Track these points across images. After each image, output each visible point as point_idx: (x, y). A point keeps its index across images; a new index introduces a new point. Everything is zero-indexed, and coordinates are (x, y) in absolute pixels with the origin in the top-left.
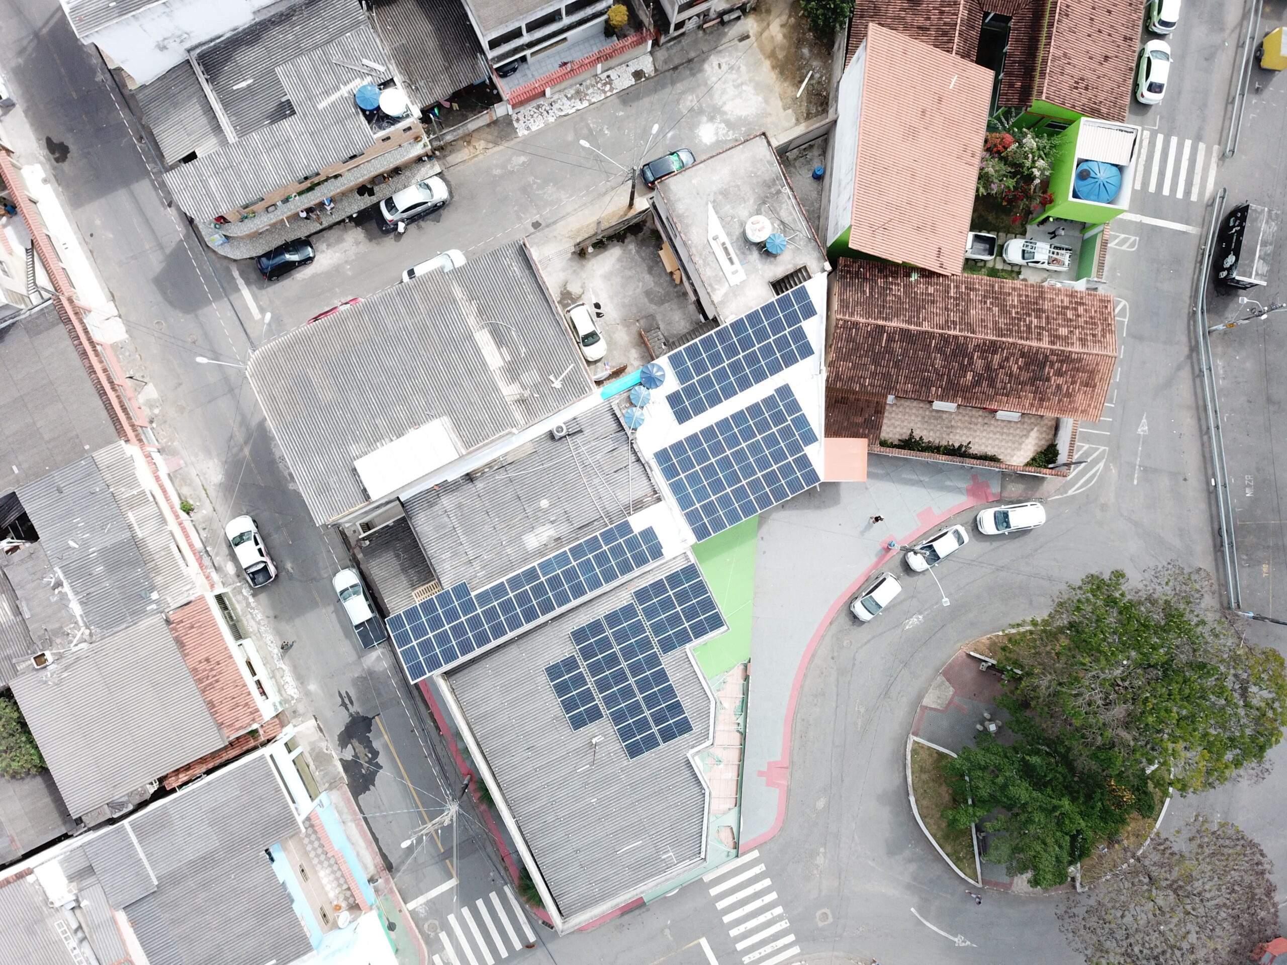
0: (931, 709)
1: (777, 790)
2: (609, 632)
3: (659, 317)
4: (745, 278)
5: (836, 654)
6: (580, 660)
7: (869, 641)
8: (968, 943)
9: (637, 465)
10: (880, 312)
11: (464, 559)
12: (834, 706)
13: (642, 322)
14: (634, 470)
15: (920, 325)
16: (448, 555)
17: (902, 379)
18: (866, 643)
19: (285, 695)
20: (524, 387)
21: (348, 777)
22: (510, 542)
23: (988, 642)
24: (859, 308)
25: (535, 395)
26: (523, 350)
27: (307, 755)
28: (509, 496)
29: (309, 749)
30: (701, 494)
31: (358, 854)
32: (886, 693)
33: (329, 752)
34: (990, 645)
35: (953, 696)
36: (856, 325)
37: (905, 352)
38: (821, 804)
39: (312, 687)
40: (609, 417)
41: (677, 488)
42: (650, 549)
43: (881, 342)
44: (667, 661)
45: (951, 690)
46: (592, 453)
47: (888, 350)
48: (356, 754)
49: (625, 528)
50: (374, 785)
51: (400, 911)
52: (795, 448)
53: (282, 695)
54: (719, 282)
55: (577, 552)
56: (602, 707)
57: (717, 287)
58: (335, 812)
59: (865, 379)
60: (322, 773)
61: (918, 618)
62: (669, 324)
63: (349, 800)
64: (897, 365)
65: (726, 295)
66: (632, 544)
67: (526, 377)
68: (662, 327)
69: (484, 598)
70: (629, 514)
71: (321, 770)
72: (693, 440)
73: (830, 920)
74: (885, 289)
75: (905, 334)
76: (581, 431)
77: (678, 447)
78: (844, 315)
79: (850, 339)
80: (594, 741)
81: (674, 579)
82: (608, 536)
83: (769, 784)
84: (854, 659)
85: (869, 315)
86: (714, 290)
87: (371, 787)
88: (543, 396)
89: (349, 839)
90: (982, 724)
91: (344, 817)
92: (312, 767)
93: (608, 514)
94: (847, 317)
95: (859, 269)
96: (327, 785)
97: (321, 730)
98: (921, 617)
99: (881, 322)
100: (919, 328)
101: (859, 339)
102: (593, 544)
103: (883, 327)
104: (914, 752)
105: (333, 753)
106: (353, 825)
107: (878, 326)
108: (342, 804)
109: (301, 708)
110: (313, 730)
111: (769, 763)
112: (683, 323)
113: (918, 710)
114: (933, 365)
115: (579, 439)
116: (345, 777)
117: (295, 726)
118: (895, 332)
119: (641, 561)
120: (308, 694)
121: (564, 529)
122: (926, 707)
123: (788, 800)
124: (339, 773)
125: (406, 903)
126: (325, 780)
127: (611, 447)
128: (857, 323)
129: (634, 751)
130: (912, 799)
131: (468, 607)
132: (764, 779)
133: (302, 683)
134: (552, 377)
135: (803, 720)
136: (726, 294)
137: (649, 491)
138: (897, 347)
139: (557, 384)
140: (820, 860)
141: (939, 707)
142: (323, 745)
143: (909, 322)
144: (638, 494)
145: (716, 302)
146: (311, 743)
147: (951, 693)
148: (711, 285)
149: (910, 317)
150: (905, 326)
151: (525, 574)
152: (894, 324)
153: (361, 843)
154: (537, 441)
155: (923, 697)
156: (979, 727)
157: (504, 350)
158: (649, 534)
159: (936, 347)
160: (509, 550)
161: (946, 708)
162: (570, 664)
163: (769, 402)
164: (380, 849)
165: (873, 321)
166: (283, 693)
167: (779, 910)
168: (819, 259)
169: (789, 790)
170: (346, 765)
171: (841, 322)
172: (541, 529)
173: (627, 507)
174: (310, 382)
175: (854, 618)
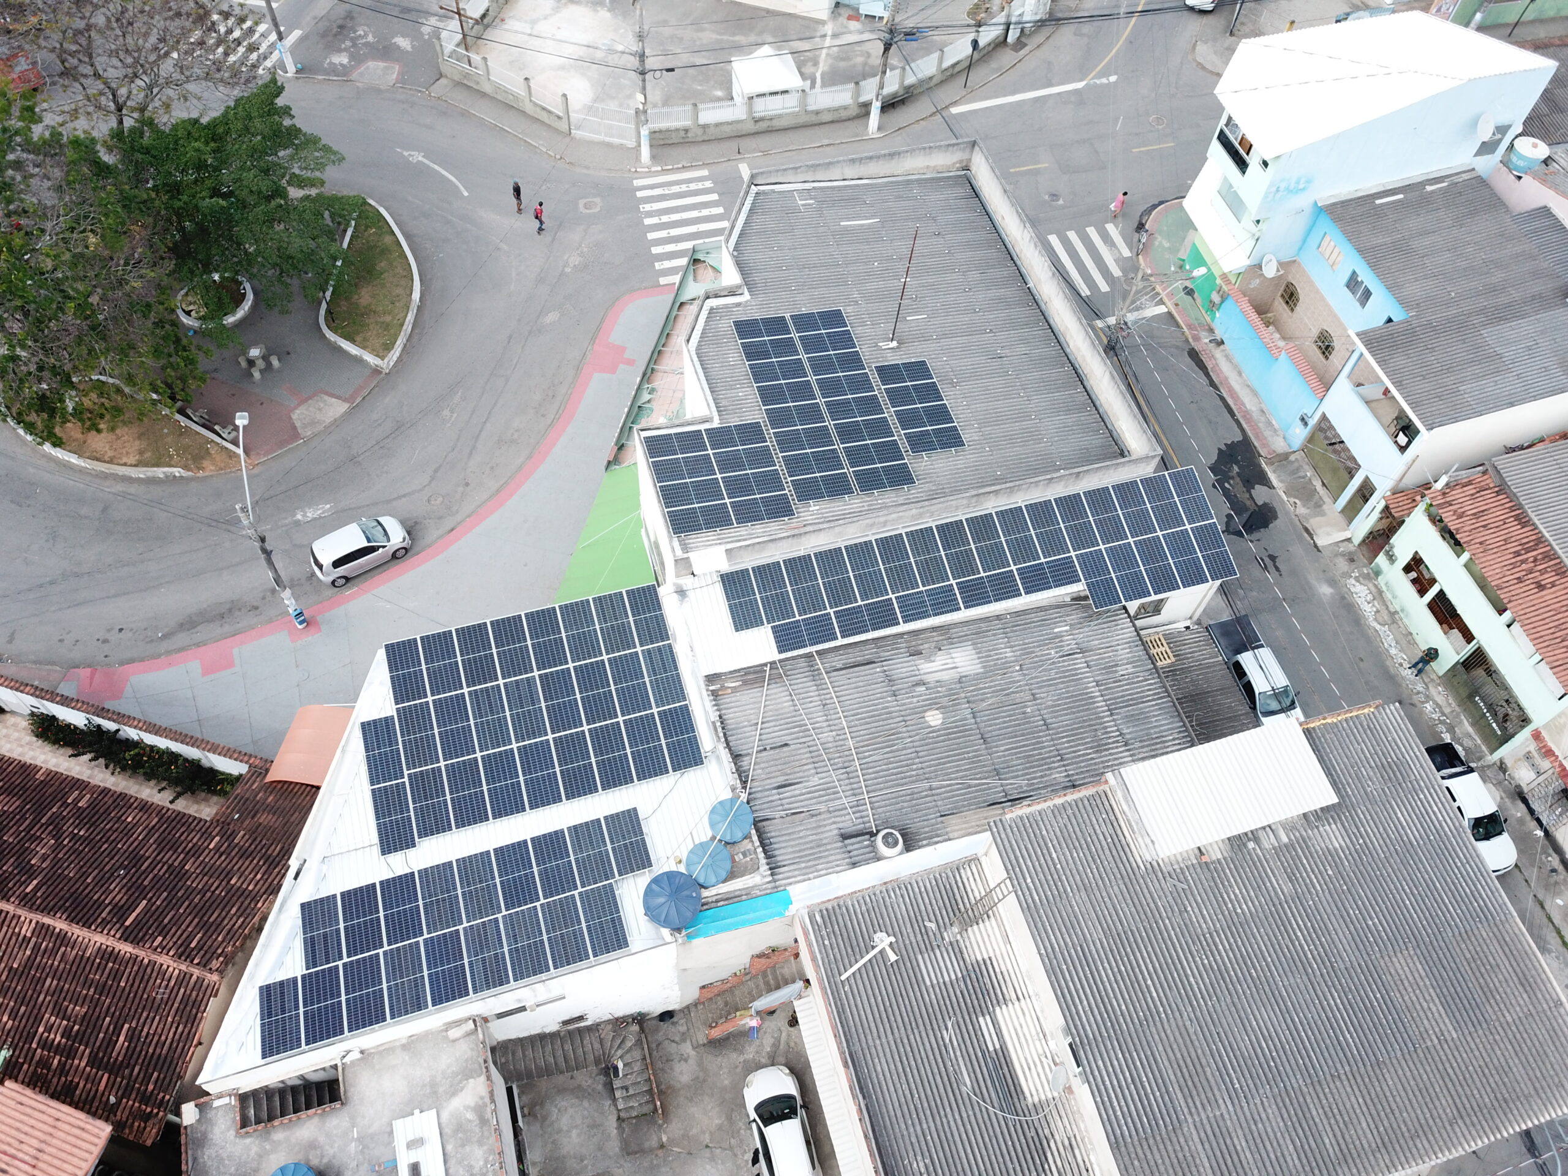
0: (338, 397)
1: (611, 340)
2: (848, 470)
3: (614, 1146)
4: (399, 1125)
5: (460, 489)
6: (904, 445)
7: (399, 497)
8: (406, 154)
9: (742, 749)
10: (116, 975)
11: (1093, 658)
12: (488, 425)
13: (653, 1142)
14: (750, 741)
15: (42, 930)
16: (1121, 670)
17: (140, 833)
18: (404, 496)
19: (1371, 585)
20: (957, 950)
21: (1260, 466)
22: (1006, 666)
23: (206, 463)
24: (160, 994)
25: (933, 926)
26: (949, 1035)
27: (1327, 499)
28: (1001, 747)
29: (1325, 507)
30: (626, 668)
31: (1240, 374)
32: (399, 427)
33: (1292, 500)
34: (203, 458)
35: (296, 408)
36: (184, 954)
37: (104, 881)
38: (551, 317)
39: (1325, 590)
40: (782, 854)
41: (672, 688)
42: (748, 590)
43: (146, 911)
44: (754, 412)
45: (295, 416)
46: (828, 790)
47: (136, 891)
48: (1249, 491)
49: (786, 639)
50: (1219, 449)
51: (1177, 305)
52: (412, 719)
53: (1376, 586)
54: (460, 1127)
55: (883, 616)
56: (875, 379)
57: (470, 1115)
58: (1276, 426)
59: (217, 848)
60: (1302, 474)
61: (304, 516)
62: (594, 1126)
63: (1257, 437)
64: (135, 859)
65: (454, 1092)
66: (778, 607)
67: (951, 971)
68: (612, 1122)
69: (1063, 574)
70: (773, 663)
71: (1303, 477)
72: (616, 777)
73: (581, 203)
74: (80, 1037)
75: (83, 915)
76: (845, 837)
77: (651, 768)
78: (200, 981)
79: (209, 929)
80: (894, 344)
81: (716, 519)
82: (821, 631)
83: (623, 349)
84: (433, 478)
85: (146, 973)
86: (479, 1110)
87: (1223, 448)
88: (917, 920)
89: (1255, 393)
90: (269, 365)
91: (1263, 419)
92: (1318, 484)
93: (815, 674)
94: (196, 972)
95: (119, 1102)
96: (1292, 458)
97: (1307, 530)
98: (299, 517)
99: (126, 948)
100: (47, 920)
101: (190, 924)
102: (852, 623)
103: (125, 938)
104: (388, 347)
105: (1285, 498)
106: (1248, 407)
107: (136, 941)
108: (1267, 433)
109: (1342, 565)
110: (1319, 531)
111: (614, 372)
112: (564, 1122)
113: (359, 399)
114: (59, 845)
115: (850, 822)
116: (1264, 465)
117: (1349, 540)
118: (104, 923)
119: (768, 573)
120: (1332, 582)
121: (902, 666)
122: (345, 400)
123: (598, 329)
124: (1274, 472)
125: (1169, 314)
126: (1296, 464)
127: (788, 792)
128: (179, 956)
129: (834, 318)
130: (416, 295)
131: (1093, 566)
132: (627, 355)
133: (1343, 598)
134: (893, 957)
135: (543, 416)
136: (454, 1094)
137: (725, 700)
138: (116, 893)
139: (883, 941)
140: (575, 260)
141: (326, 397)
142: (1302, 510)
143: (62, 939)
144: (748, 696)
145: (483, 1078)
146: (1323, 514)
147: (298, 411)
148: (483, 1121)
149: (53, 952)
150: (77, 932)
151: (985, 600)
152: (97, 939)
153: (1235, 382)
154: (935, 837)
155: (346, 413)
156: (275, 362)
157: (992, 1043)
158: (744, 619)
159: (31, 878)
160: (1009, 654)
161: (314, 395)
162: (920, 444)
163: (435, 825)
164: (1207, 375)
165: (141, 954)
166: (1373, 589)
167: (648, 221)
168: (202, 1141)
169: (593, 340)
170: (1264, 480)
171: (215, 964)
172: (945, 676)
173: (775, 678)
174: (1446, 1005)
175: (411, 530)
